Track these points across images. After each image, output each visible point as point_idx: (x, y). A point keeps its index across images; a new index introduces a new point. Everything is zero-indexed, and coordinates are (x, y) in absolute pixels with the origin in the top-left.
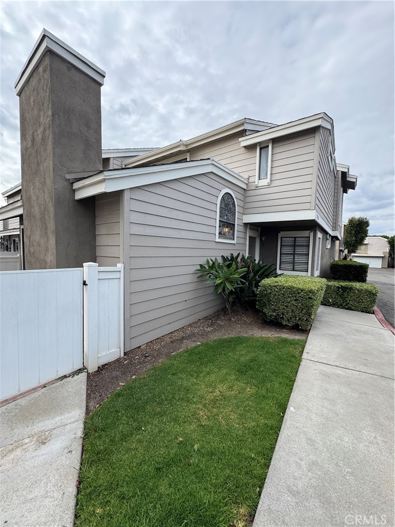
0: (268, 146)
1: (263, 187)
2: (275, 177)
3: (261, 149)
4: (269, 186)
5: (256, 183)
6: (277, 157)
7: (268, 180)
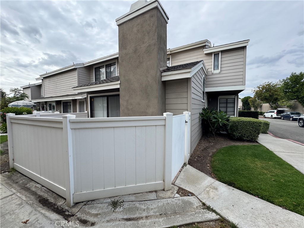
0: (219, 54)
1: (216, 74)
2: (223, 69)
3: (214, 55)
4: (219, 73)
5: (213, 72)
6: (223, 59)
7: (219, 70)
